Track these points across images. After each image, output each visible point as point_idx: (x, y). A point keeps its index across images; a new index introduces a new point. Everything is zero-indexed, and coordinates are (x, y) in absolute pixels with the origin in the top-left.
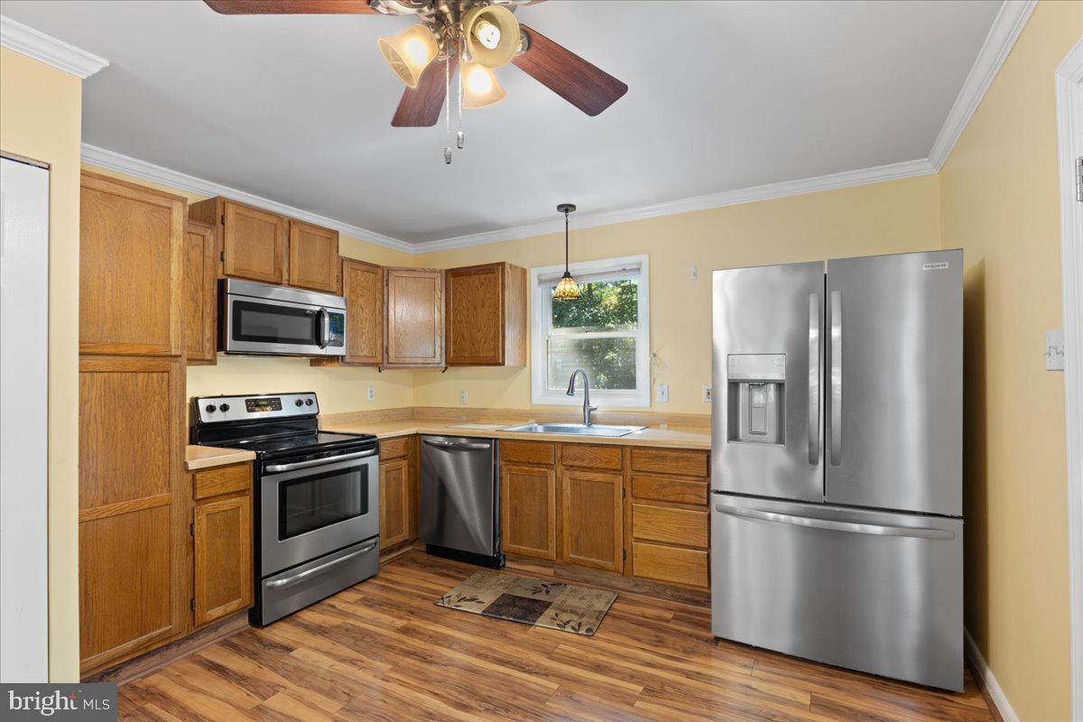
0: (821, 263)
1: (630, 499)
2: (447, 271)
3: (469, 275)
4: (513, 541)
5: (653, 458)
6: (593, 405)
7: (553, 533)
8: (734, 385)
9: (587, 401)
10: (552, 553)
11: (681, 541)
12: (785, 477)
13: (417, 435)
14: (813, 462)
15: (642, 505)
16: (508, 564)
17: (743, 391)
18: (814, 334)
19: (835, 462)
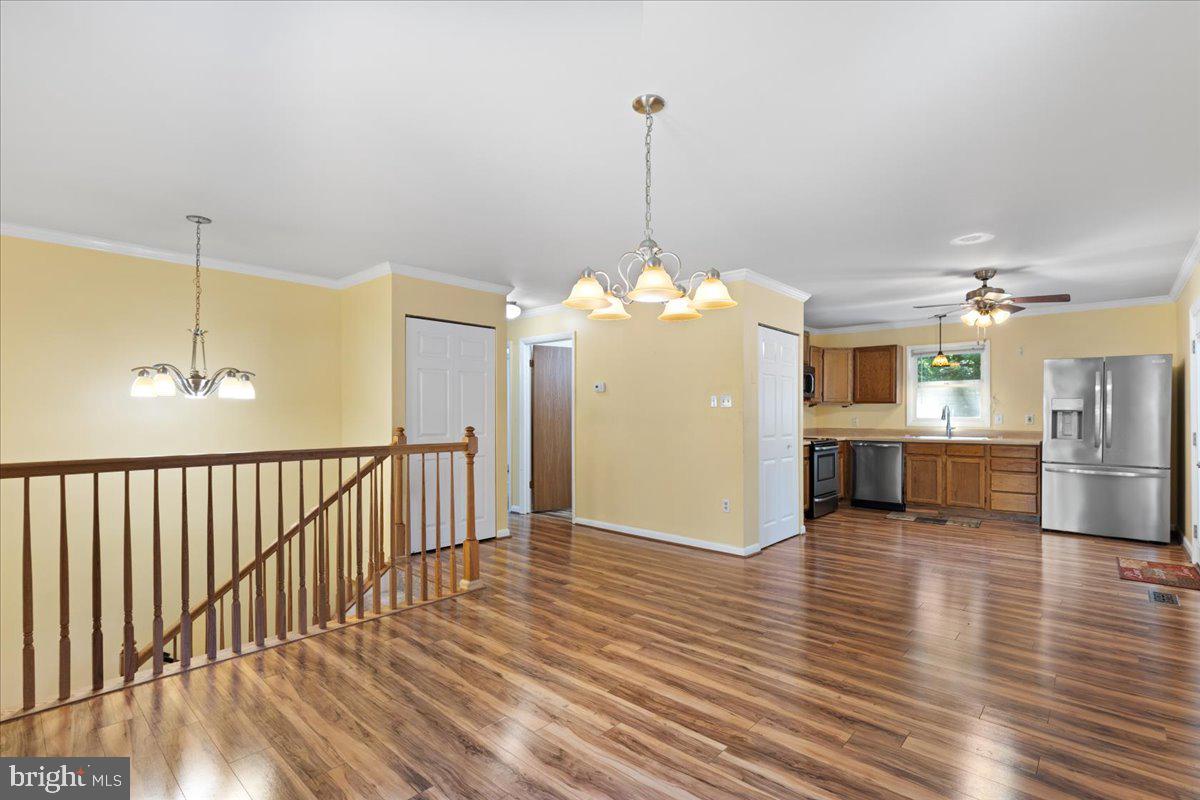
0: (1102, 358)
1: (990, 472)
2: (855, 350)
3: (871, 351)
4: (913, 495)
5: (1004, 450)
6: (952, 425)
7: (940, 490)
8: (1055, 413)
9: (948, 424)
10: (939, 501)
11: (1019, 491)
12: (1078, 453)
13: (846, 441)
14: (1097, 446)
15: (997, 474)
16: (907, 509)
17: (1060, 417)
18: (1098, 388)
19: (1108, 446)
